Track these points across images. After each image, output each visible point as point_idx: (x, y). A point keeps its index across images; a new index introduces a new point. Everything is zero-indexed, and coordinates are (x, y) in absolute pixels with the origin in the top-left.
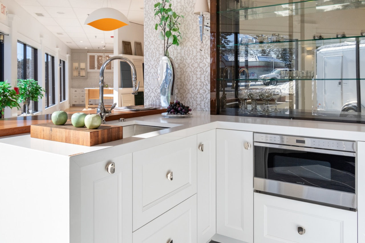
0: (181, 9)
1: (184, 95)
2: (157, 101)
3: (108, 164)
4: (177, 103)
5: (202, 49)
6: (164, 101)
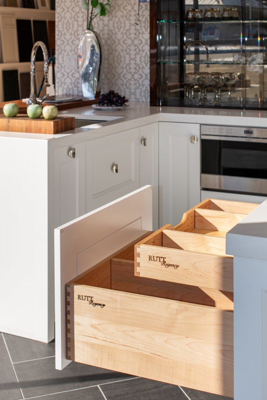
1: (113, 81)
3: (70, 149)
4: (112, 93)
5: (138, 22)
6: (89, 90)
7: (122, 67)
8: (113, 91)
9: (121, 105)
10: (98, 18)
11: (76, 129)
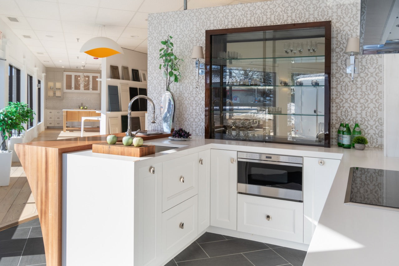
0: (180, 52)
1: (182, 122)
2: (159, 127)
3: (151, 168)
4: (181, 130)
5: (198, 87)
6: (167, 128)
7: (188, 114)
8: (182, 129)
9: (187, 138)
10: (173, 84)
11: (156, 153)
